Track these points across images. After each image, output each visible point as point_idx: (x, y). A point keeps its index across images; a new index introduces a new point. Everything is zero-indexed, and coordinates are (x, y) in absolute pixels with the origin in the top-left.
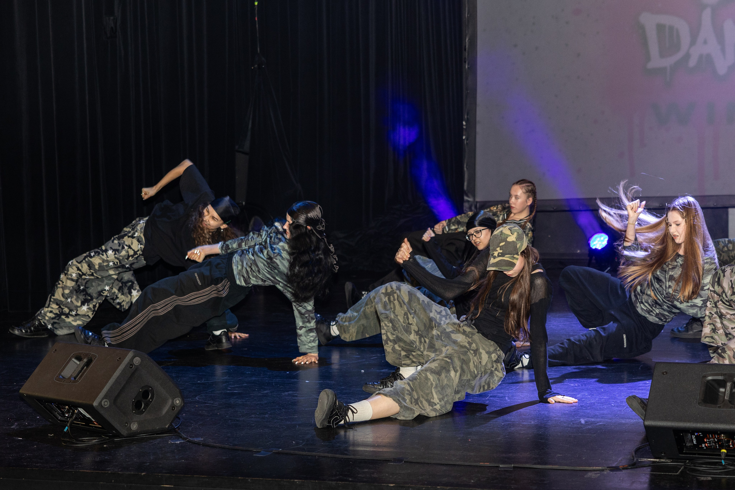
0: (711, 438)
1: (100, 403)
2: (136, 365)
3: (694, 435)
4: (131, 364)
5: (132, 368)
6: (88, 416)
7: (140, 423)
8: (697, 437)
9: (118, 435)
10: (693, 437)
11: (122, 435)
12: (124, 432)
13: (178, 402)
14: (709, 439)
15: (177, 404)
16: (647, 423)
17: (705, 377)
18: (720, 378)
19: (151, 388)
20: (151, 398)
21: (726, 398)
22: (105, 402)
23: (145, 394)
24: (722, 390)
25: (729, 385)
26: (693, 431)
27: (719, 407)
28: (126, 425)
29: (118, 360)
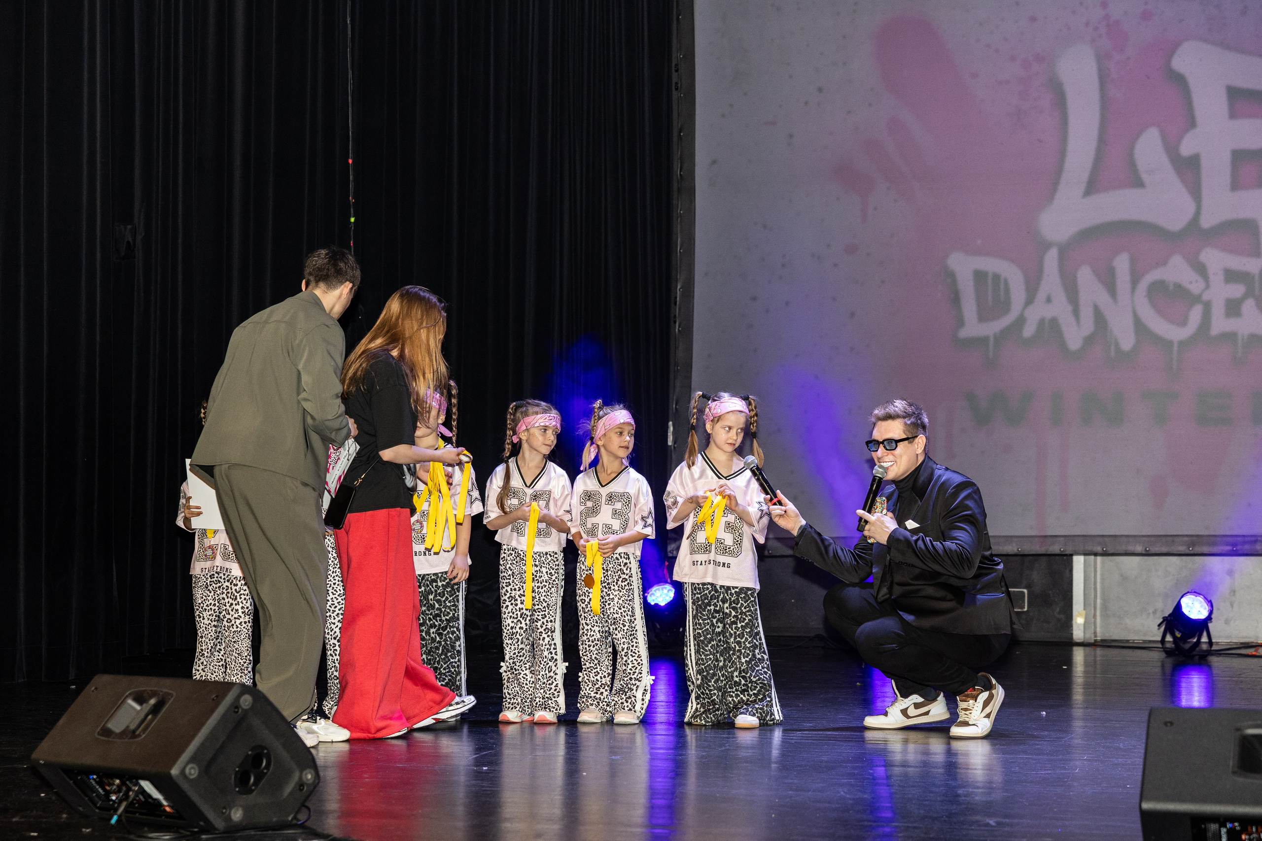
0: (1253, 833)
1: (183, 772)
2: (245, 707)
3: (1225, 826)
4: (235, 706)
5: (237, 712)
6: (156, 794)
7: (247, 810)
8: (1230, 832)
9: (209, 828)
10: (1224, 830)
11: (216, 829)
12: (219, 824)
13: (309, 776)
14: (1250, 835)
15: (308, 780)
16: (1146, 806)
17: (1242, 730)
19: (266, 749)
20: (268, 766)
22: (190, 769)
23: (256, 760)
26: (1221, 820)
28: (224, 811)
29: (213, 699)
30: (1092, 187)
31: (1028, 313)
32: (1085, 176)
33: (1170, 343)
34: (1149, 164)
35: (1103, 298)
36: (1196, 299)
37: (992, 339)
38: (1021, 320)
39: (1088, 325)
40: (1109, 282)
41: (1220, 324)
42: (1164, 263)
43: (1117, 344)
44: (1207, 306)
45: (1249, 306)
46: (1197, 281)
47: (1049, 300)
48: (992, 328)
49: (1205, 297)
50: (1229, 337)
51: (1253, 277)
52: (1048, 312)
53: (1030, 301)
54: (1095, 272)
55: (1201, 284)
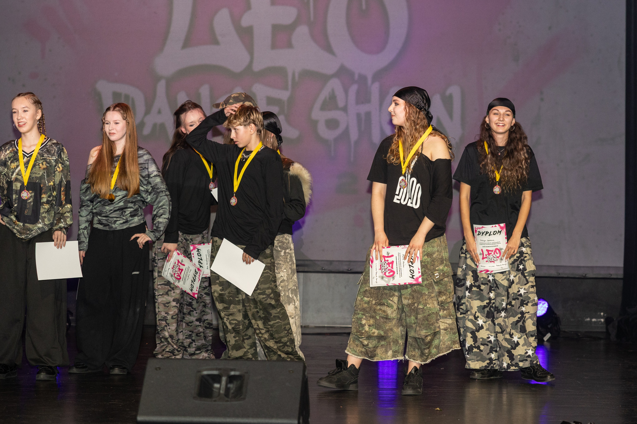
16: (141, 419)
17: (200, 372)
18: (215, 373)
24: (217, 385)
25: (224, 379)
30: (187, 43)
31: (147, 119)
32: (183, 36)
34: (222, 31)
38: (142, 124)
47: (159, 112)
51: (284, 102)
52: (159, 120)
53: (148, 111)
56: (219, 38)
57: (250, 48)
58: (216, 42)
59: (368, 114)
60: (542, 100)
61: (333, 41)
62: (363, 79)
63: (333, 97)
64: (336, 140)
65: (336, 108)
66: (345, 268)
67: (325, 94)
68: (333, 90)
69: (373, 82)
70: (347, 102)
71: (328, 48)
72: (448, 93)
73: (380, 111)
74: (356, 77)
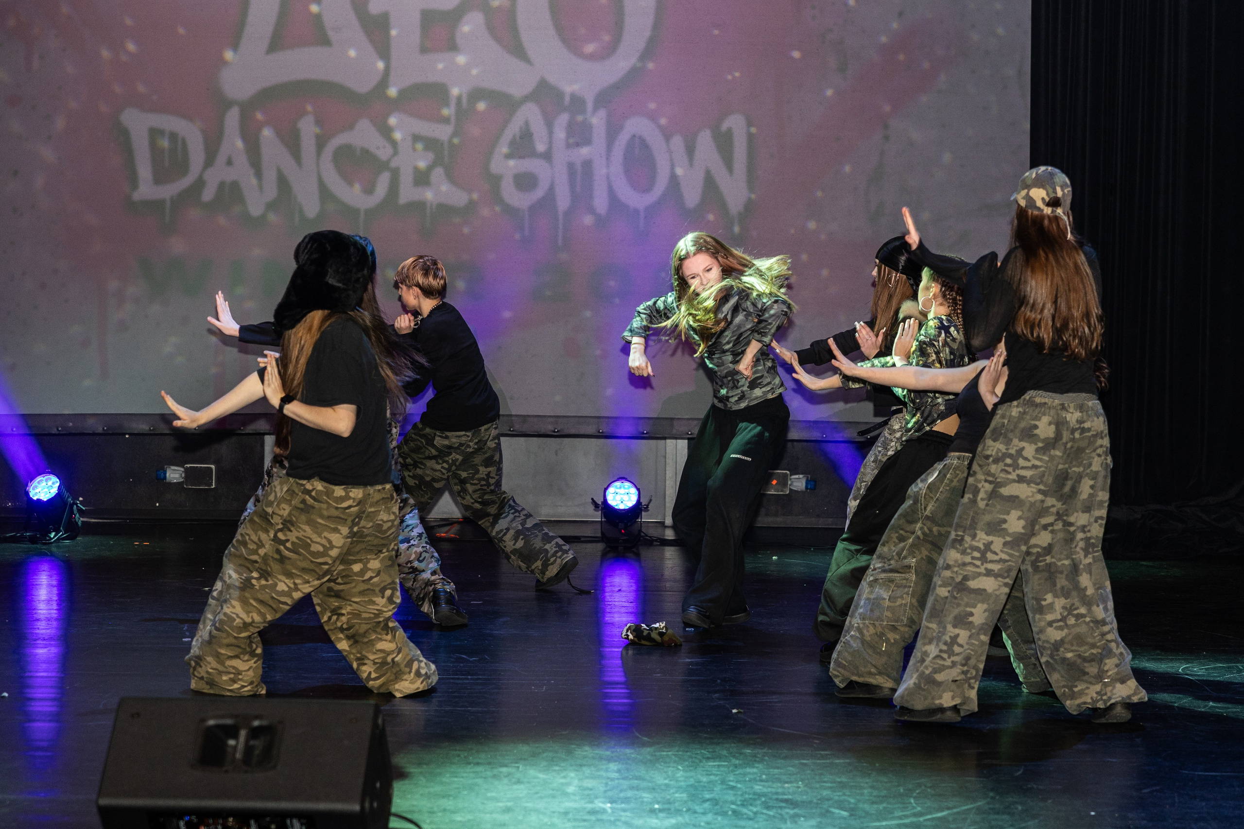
0: (212, 825)
3: (183, 820)
8: (187, 824)
10: (182, 823)
14: (208, 826)
16: (104, 801)
17: (203, 720)
18: (229, 721)
21: (238, 756)
24: (232, 742)
25: (243, 733)
26: (180, 813)
27: (226, 772)
30: (277, 43)
31: (207, 176)
32: (268, 30)
33: (356, 211)
34: (336, 21)
35: (287, 162)
36: (383, 166)
37: (168, 203)
38: (200, 183)
39: (271, 192)
40: (292, 143)
41: (407, 193)
42: (351, 127)
43: (301, 211)
44: (395, 174)
45: (438, 173)
46: (384, 147)
47: (229, 162)
48: (168, 191)
49: (393, 164)
50: (419, 206)
51: (442, 144)
52: (229, 175)
53: (209, 161)
54: (278, 133)
55: (389, 150)
56: (331, 34)
57: (383, 49)
58: (325, 41)
59: (588, 164)
60: (887, 138)
61: (526, 37)
62: (578, 102)
63: (526, 135)
64: (532, 208)
65: (533, 153)
66: (549, 428)
67: (513, 129)
68: (527, 123)
69: (596, 108)
70: (550, 143)
71: (518, 51)
72: (725, 126)
73: (607, 159)
74: (567, 99)
